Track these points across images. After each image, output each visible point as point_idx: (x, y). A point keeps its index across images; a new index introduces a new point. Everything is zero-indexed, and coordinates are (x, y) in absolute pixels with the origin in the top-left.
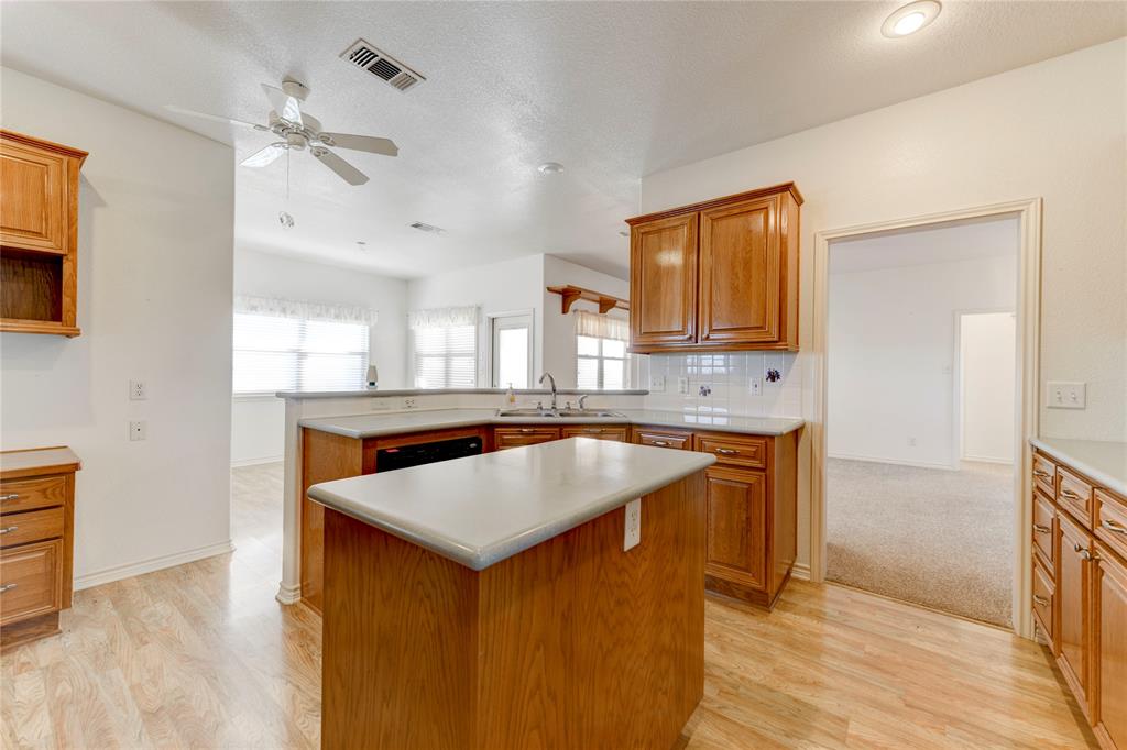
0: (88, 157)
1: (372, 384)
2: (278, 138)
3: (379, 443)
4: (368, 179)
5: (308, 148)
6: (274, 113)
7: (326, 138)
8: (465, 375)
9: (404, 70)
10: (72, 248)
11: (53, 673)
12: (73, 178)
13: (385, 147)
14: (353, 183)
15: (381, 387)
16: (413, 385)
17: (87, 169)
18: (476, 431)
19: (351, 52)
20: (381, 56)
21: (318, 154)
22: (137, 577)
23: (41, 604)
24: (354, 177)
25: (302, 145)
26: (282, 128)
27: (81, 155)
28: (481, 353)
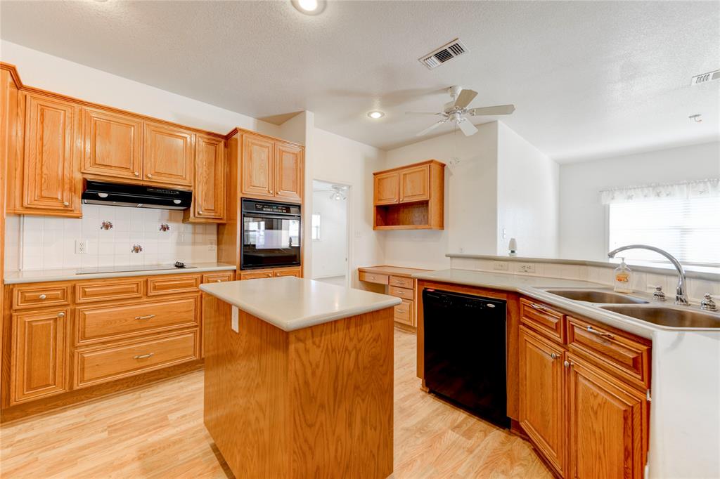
3: (426, 284)
9: (446, 48)
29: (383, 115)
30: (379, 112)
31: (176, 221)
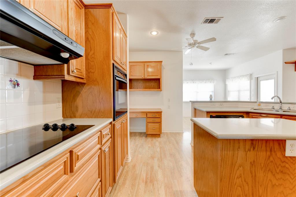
0: (163, 62)
1: (211, 99)
2: (190, 47)
3: (211, 113)
4: (209, 48)
5: (195, 47)
6: (188, 43)
7: (199, 43)
8: (246, 97)
9: (217, 19)
10: (161, 77)
11: (160, 143)
12: (161, 65)
13: (214, 39)
14: (206, 50)
15: (213, 100)
16: (227, 100)
17: (163, 63)
18: (242, 113)
19: (203, 22)
20: (210, 19)
21: (197, 47)
22: (170, 133)
23: (158, 132)
24: (206, 49)
25: (194, 47)
26: (190, 45)
27: (161, 62)
28: (252, 90)
29: (158, 33)
30: (156, 31)
31: (27, 77)
